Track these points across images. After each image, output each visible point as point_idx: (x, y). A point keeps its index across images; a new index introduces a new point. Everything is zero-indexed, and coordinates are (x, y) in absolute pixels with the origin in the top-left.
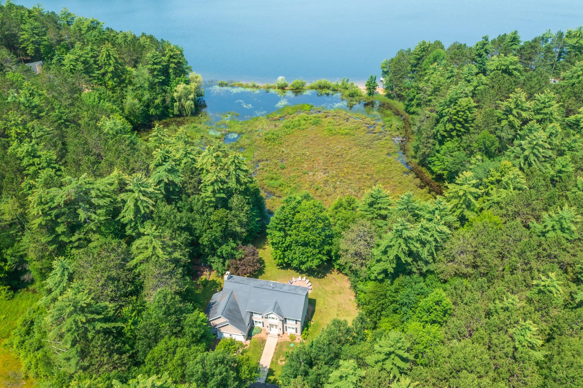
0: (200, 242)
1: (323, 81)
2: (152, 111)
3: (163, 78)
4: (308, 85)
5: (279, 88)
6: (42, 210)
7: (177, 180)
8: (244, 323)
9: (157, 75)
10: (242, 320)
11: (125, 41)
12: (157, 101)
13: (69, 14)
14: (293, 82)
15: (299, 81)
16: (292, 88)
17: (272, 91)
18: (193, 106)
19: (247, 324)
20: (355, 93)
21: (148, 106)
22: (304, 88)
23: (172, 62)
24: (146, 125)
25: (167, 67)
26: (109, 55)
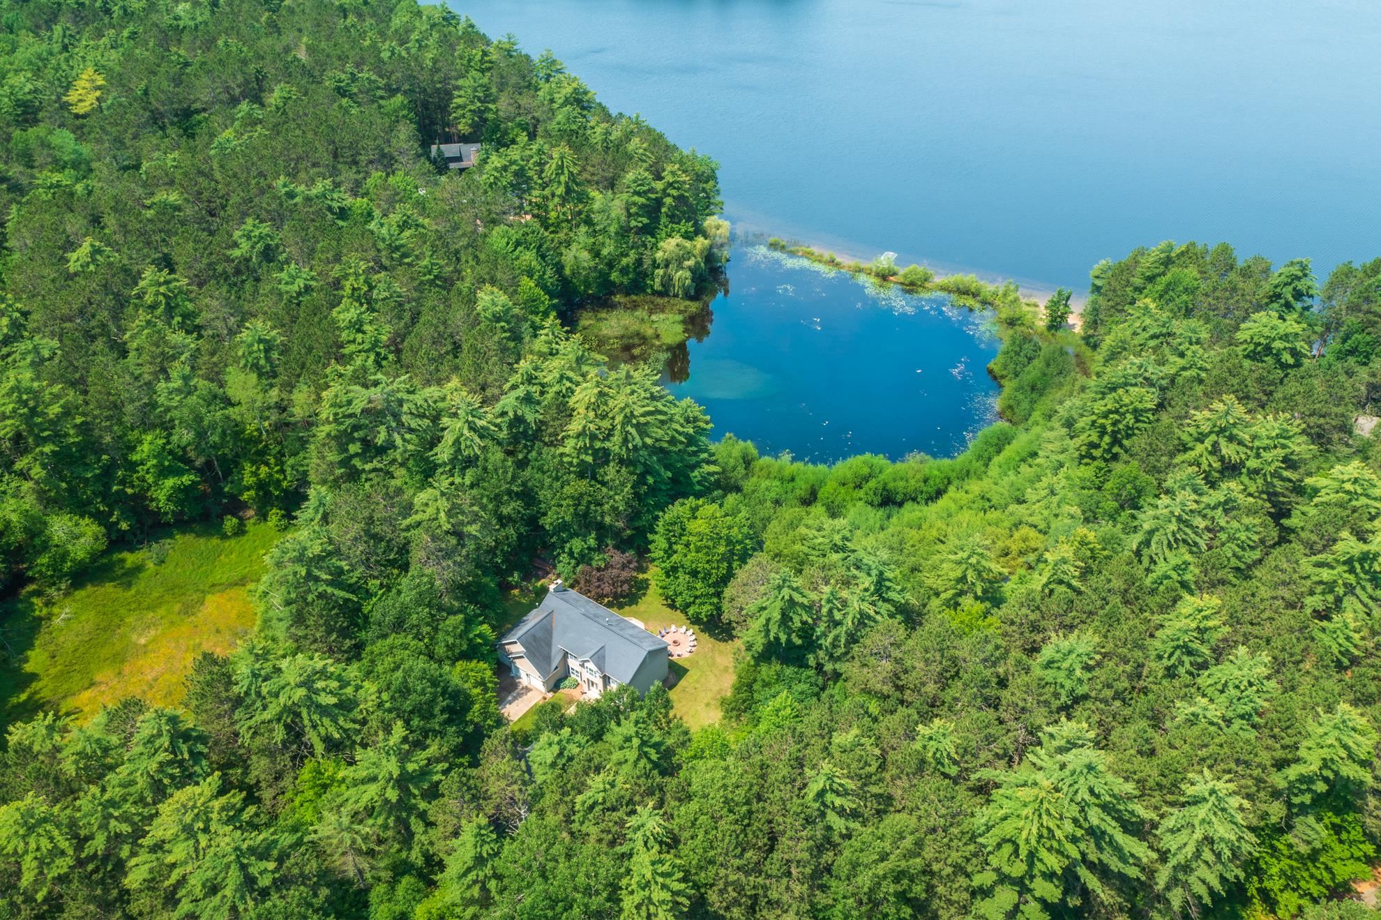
0: (541, 522)
1: (969, 279)
2: (614, 276)
3: (645, 221)
4: (938, 280)
5: (877, 275)
6: (336, 414)
7: (530, 417)
8: (549, 663)
9: (637, 214)
10: (548, 658)
11: (605, 140)
12: (625, 261)
13: (554, 62)
14: (906, 270)
15: (920, 269)
16: (902, 280)
17: (862, 278)
18: (688, 282)
19: (553, 666)
20: (1019, 319)
21: (610, 265)
22: (927, 285)
23: (669, 195)
24: (600, 298)
25: (659, 203)
26: (562, 167)
